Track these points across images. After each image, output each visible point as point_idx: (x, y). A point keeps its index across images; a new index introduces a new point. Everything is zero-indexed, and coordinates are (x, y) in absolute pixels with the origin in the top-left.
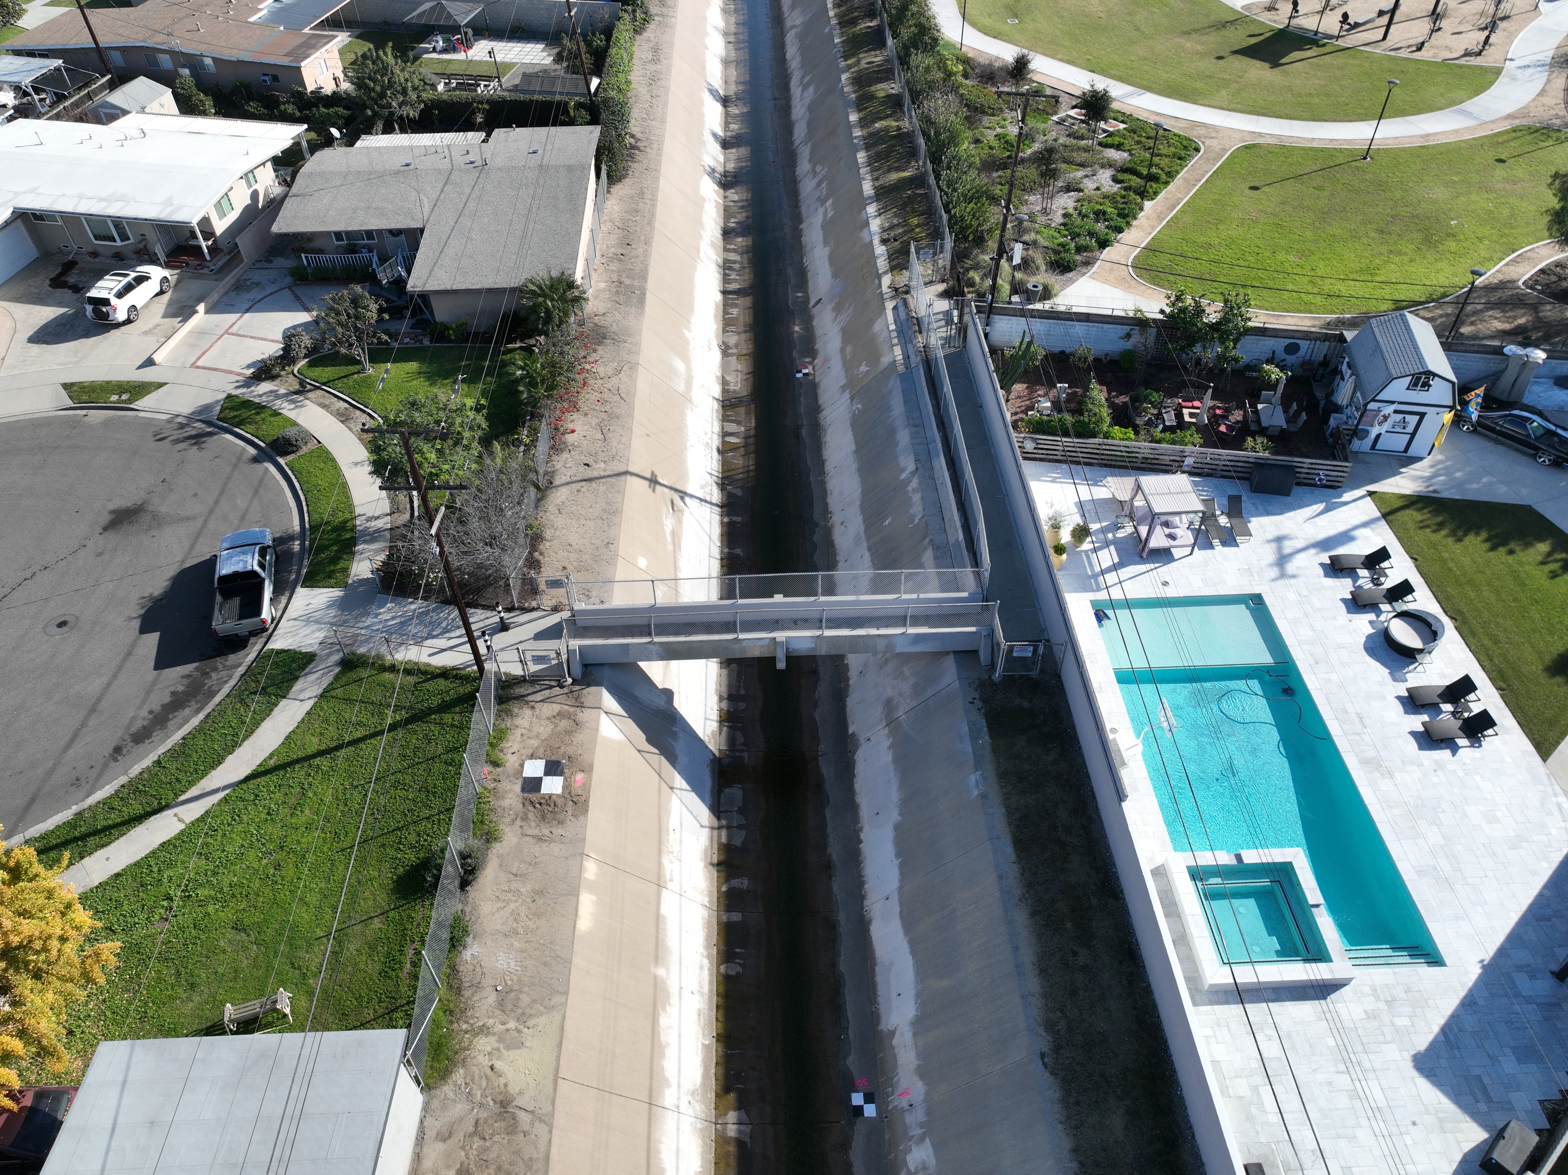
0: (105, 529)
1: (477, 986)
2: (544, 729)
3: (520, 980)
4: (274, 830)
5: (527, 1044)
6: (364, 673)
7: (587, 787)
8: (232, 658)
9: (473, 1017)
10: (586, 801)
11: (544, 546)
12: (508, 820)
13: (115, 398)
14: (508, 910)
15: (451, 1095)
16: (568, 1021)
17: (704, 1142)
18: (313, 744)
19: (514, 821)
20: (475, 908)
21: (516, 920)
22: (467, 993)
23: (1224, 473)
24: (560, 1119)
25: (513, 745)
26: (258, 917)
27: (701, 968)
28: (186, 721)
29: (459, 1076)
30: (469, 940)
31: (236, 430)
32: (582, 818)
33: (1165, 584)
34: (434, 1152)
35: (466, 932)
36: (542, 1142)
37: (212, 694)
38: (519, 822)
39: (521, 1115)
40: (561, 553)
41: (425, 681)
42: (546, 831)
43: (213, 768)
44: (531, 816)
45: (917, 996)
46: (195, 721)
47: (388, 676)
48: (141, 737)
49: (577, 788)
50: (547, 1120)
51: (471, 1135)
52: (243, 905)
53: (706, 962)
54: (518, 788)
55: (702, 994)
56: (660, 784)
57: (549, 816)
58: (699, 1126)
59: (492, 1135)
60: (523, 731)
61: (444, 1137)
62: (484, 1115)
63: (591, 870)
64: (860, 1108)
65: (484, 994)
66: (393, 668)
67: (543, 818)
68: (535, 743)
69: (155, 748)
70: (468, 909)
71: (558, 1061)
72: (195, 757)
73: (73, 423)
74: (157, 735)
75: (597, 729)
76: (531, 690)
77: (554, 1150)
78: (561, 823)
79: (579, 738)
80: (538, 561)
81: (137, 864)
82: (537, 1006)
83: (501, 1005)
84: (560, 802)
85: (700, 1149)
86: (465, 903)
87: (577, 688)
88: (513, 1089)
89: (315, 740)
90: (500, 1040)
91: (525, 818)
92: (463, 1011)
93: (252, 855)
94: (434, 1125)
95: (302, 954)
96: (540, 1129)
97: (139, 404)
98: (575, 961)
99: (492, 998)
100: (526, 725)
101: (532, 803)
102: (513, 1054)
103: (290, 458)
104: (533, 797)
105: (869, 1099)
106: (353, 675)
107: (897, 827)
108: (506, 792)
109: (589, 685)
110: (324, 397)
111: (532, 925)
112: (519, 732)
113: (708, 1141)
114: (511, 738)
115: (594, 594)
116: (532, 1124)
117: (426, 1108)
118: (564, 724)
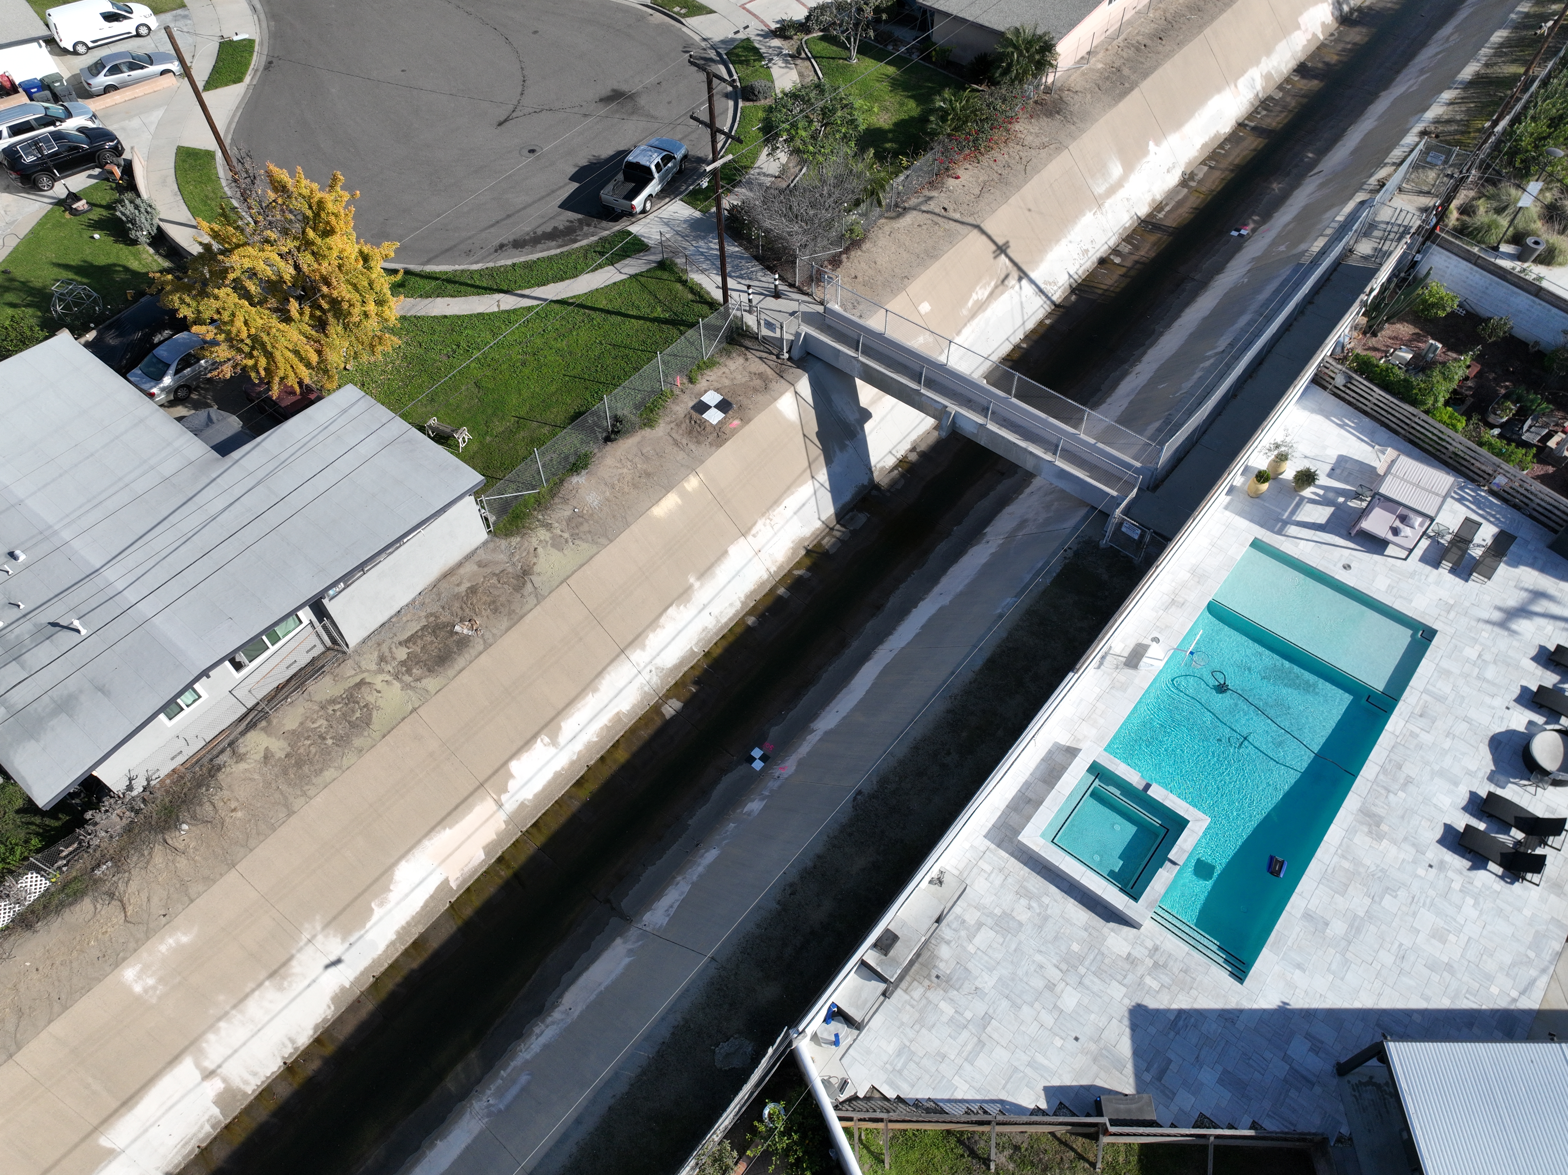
0: (601, 100)
1: (565, 501)
2: (741, 378)
3: (592, 515)
4: (539, 342)
5: (565, 552)
6: (666, 275)
7: (734, 432)
8: (604, 224)
9: (549, 515)
10: (726, 440)
11: (855, 254)
12: (668, 419)
13: (677, 9)
14: (620, 471)
15: (503, 547)
16: (598, 556)
17: (642, 700)
18: (603, 304)
19: (671, 422)
20: (602, 457)
21: (619, 480)
22: (557, 500)
23: (1535, 514)
24: (548, 603)
25: (712, 375)
26: (491, 385)
27: (731, 605)
28: (548, 249)
29: (515, 540)
30: (584, 472)
31: (731, 66)
32: (714, 448)
33: (1347, 567)
34: (470, 568)
35: (585, 467)
36: (527, 607)
37: (575, 241)
38: (673, 425)
39: (529, 586)
40: (863, 265)
41: (697, 302)
42: (684, 441)
43: (538, 286)
44: (684, 426)
45: (844, 718)
46: (553, 252)
47: (679, 286)
48: (518, 244)
49: (727, 428)
50: (540, 598)
51: (494, 574)
52: (489, 373)
53: (738, 605)
54: (691, 404)
55: (718, 621)
56: (804, 471)
57: (695, 433)
58: (646, 689)
59: (505, 583)
60: (727, 371)
61: (480, 564)
62: (510, 570)
63: (692, 483)
64: (754, 759)
65: (565, 507)
66: (684, 283)
67: (690, 432)
68: (727, 382)
69: (520, 256)
70: (599, 455)
71: (573, 573)
72: (535, 272)
73: (641, 18)
74: (528, 248)
75: (775, 400)
76: (757, 347)
77: (529, 617)
78: (698, 442)
79: (760, 398)
80: (841, 262)
81: (459, 317)
82: (589, 536)
83: (569, 520)
84: (708, 429)
85: (635, 702)
86: (600, 450)
87: (789, 363)
88: (537, 569)
89: (604, 302)
90: (551, 538)
91: (678, 425)
92: (546, 508)
93: (518, 348)
94: (482, 555)
95: (495, 420)
96: (532, 600)
97: (688, 21)
98: (633, 527)
99: (568, 513)
100: (732, 368)
101: (691, 418)
102: (554, 551)
103: (748, 104)
104: (695, 415)
105: (763, 758)
106: (659, 273)
107: (941, 609)
108: (682, 402)
109: (798, 367)
110: (807, 68)
111: (626, 490)
112: (724, 369)
113: (646, 703)
114: (715, 369)
115: (861, 307)
116: (530, 594)
117: (485, 543)
118: (757, 382)
